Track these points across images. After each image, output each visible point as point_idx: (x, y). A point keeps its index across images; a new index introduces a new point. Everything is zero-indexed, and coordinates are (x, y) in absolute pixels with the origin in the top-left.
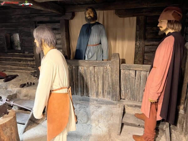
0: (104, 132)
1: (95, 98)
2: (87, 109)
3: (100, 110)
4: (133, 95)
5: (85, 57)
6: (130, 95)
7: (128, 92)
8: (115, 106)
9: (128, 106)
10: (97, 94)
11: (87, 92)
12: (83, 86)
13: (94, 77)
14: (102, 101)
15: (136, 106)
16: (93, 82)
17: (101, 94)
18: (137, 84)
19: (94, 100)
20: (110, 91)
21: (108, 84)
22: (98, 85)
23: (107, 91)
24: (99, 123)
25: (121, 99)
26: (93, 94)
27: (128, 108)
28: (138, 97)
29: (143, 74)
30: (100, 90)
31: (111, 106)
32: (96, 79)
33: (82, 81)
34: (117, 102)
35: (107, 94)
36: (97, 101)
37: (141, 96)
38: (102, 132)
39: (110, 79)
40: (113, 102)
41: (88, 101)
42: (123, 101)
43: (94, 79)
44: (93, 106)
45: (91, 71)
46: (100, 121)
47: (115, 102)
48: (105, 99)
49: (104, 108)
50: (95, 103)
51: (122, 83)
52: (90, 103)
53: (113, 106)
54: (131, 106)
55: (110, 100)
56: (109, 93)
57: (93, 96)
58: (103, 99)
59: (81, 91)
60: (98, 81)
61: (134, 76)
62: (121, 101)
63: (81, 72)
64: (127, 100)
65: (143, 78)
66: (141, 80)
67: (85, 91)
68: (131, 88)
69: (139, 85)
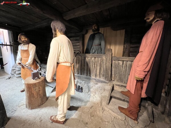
0: (98, 101)
1: (94, 78)
2: (89, 84)
3: (97, 86)
4: (120, 78)
5: (90, 52)
6: (118, 78)
7: (117, 76)
8: (107, 84)
9: (116, 85)
10: (96, 76)
11: (90, 74)
12: (88, 70)
13: (95, 64)
14: (98, 80)
15: (122, 86)
16: (94, 67)
17: (98, 76)
18: (124, 71)
19: (93, 79)
20: (104, 74)
21: (103, 69)
22: (97, 69)
23: (102, 74)
24: (95, 94)
25: (111, 80)
26: (93, 75)
27: (116, 86)
28: (124, 80)
29: (129, 63)
30: (98, 73)
31: (104, 84)
32: (96, 65)
33: (87, 67)
34: (109, 82)
35: (102, 76)
36: (95, 79)
37: (126, 79)
38: (96, 100)
39: (104, 66)
40: (106, 81)
41: (90, 79)
42: (113, 82)
43: (95, 66)
44: (93, 83)
45: (93, 61)
46: (96, 93)
47: (107, 81)
48: (101, 79)
49: (100, 84)
50: (94, 81)
51: (113, 69)
52: (91, 81)
53: (105, 84)
54: (119, 85)
55: (104, 80)
56: (103, 76)
57: (93, 76)
58: (99, 79)
59: (86, 73)
60: (97, 67)
61: (122, 65)
62: (112, 82)
63: (87, 61)
64: (115, 81)
65: (128, 66)
66: (127, 68)
67: (88, 73)
68: (119, 73)
69: (125, 71)
